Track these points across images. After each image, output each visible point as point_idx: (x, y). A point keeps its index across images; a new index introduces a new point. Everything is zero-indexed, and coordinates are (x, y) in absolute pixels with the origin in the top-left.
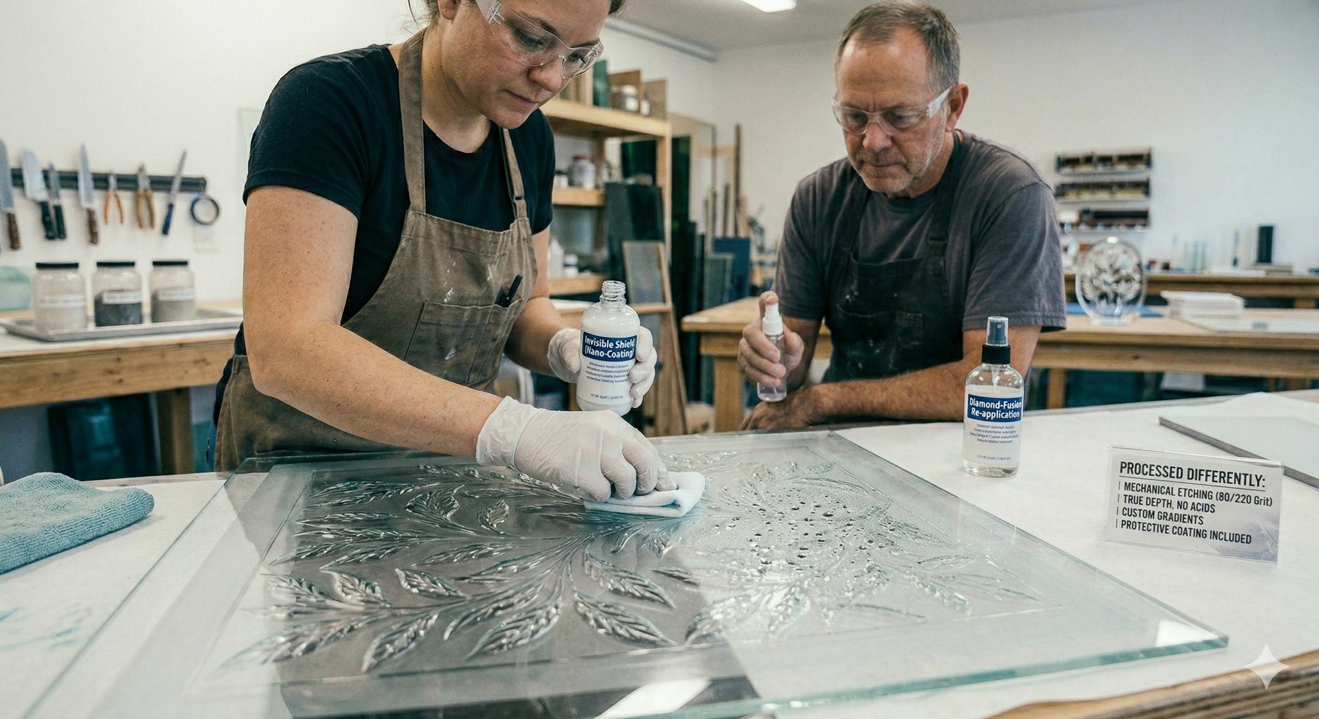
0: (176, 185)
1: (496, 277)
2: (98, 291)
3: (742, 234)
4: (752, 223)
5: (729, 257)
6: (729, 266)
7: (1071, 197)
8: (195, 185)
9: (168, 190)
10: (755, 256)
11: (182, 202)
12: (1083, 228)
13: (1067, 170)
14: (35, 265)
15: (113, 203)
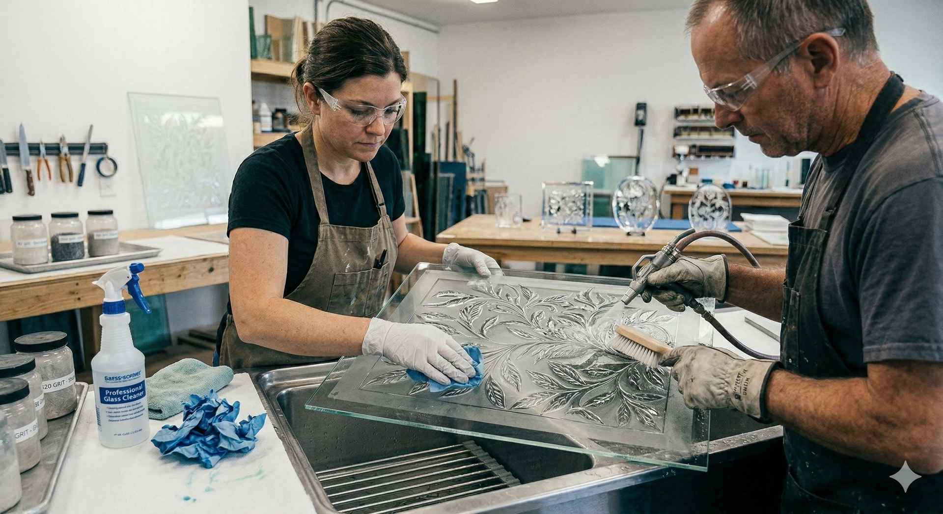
0: (87, 148)
1: (372, 253)
2: (53, 234)
3: (460, 159)
4: (466, 150)
5: (451, 175)
6: (451, 182)
7: (685, 136)
8: (100, 149)
9: (82, 154)
10: (469, 175)
11: (90, 161)
12: (692, 157)
13: (682, 118)
14: (12, 218)
15: (43, 165)
